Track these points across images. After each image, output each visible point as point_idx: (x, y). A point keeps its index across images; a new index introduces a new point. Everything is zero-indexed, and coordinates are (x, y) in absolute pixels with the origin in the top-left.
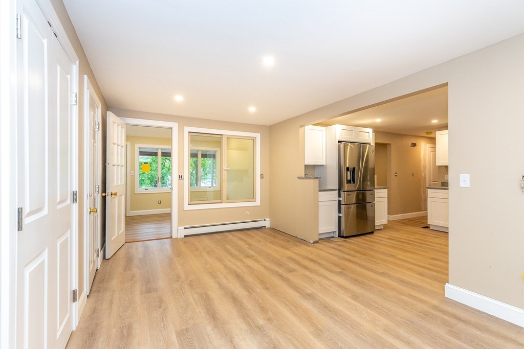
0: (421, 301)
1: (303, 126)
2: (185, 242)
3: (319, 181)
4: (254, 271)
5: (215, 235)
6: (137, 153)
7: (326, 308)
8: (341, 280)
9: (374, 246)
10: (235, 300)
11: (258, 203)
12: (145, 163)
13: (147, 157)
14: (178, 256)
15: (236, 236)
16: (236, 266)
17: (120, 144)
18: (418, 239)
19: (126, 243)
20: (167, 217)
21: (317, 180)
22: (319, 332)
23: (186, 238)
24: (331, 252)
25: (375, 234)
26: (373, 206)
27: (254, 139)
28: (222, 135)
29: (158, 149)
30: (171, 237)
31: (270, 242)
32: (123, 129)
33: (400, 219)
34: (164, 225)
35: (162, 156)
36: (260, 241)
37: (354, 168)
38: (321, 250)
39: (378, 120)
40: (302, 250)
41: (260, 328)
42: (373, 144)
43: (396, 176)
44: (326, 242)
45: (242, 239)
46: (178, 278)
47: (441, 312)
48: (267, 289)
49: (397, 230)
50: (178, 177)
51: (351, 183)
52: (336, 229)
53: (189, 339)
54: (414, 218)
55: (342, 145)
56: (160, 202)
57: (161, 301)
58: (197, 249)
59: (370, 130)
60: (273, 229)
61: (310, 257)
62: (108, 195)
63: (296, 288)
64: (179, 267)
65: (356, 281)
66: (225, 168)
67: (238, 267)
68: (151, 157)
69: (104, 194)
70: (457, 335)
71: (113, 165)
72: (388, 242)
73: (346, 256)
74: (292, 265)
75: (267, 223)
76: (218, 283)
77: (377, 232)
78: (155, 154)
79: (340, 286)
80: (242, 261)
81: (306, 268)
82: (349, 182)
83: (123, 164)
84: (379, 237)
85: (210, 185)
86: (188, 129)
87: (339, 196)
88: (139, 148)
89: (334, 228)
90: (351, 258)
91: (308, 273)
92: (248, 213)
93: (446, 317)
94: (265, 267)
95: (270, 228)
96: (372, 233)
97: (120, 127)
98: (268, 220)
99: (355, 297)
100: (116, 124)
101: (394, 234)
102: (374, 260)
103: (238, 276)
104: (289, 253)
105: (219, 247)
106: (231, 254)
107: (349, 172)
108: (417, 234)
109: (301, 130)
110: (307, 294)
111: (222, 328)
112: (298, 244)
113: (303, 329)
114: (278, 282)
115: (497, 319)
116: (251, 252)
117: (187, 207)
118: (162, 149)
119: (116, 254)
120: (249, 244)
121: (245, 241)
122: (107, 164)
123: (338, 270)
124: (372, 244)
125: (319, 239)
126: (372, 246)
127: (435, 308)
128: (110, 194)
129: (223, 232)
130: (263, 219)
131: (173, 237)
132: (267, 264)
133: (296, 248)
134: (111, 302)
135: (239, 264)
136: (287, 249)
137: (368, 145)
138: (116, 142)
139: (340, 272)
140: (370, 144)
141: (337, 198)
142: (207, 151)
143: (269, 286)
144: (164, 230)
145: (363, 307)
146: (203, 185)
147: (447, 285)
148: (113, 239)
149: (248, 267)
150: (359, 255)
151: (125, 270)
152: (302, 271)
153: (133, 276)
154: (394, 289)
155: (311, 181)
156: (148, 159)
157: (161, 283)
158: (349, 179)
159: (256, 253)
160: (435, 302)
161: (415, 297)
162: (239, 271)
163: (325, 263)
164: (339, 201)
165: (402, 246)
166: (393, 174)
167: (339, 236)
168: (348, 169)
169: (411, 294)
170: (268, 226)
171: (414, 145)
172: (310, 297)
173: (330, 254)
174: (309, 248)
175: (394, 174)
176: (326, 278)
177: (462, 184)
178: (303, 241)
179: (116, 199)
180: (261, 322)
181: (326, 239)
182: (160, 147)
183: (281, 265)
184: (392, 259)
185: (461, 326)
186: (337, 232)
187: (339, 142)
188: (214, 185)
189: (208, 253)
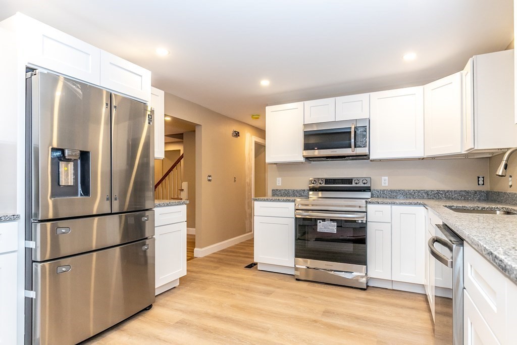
25: (154, 309)
43: (210, 180)
59: (146, 73)
77: (162, 299)
84: (159, 321)
87: (29, 236)
164: (29, 251)
166: (205, 178)
171: (236, 134)
175: (207, 178)
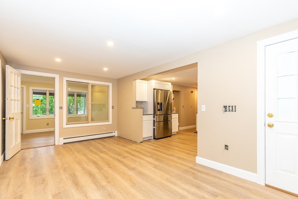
0: (185, 165)
1: (135, 80)
2: (64, 147)
3: (143, 109)
4: (104, 159)
5: (84, 142)
6: (31, 92)
7: (140, 173)
8: (150, 160)
9: (170, 143)
10: (91, 175)
11: (110, 122)
12: (37, 99)
13: (40, 96)
14: (58, 155)
15: (96, 142)
16: (94, 157)
17: (16, 86)
18: (191, 138)
19: (21, 150)
20: (52, 133)
21: (142, 109)
22: (134, 184)
23: (64, 145)
24: (148, 147)
25: (172, 137)
26: (171, 122)
27: (108, 87)
28: (88, 83)
29: (46, 91)
30: (55, 145)
31: (116, 144)
32: (19, 77)
33: (185, 129)
34: (50, 138)
35: (49, 95)
36: (111, 144)
37: (161, 103)
38: (143, 146)
39: (174, 79)
40: (133, 147)
41: (103, 187)
42: (172, 91)
43: (183, 107)
44: (146, 142)
45: (99, 143)
46: (57, 167)
47: (192, 169)
48: (110, 167)
49: (182, 134)
50: (59, 108)
51: (160, 111)
52: (152, 135)
53: (60, 197)
54: (192, 128)
55: (155, 91)
56: (48, 124)
57: (44, 180)
58: (71, 150)
59: (170, 84)
60: (119, 137)
61: (137, 150)
62: (7, 119)
63: (126, 166)
64: (58, 161)
65: (157, 160)
66: (90, 102)
67: (95, 158)
68: (42, 96)
69: (4, 119)
70: (196, 178)
71: (11, 100)
72: (177, 140)
73: (155, 148)
74: (126, 155)
75: (116, 134)
76: (82, 167)
77: (173, 136)
78: (45, 94)
79: (149, 162)
80: (98, 155)
81: (133, 155)
82: (159, 110)
83: (19, 99)
84: (174, 138)
85: (83, 113)
86: (65, 79)
87: (154, 118)
88: (33, 90)
89: (151, 134)
90: (157, 149)
91: (134, 158)
92: (105, 129)
93: (194, 171)
94: (111, 157)
95: (118, 137)
96: (171, 136)
97: (16, 75)
98: (116, 132)
99: (155, 167)
100: (13, 74)
101: (181, 136)
102: (168, 149)
103: (95, 163)
104: (126, 149)
105: (85, 148)
106: (92, 152)
107: (159, 105)
108: (191, 135)
109: (133, 82)
110: (131, 168)
111: (81, 189)
112: (132, 144)
113: (126, 184)
114: (117, 163)
115: (214, 169)
116: (104, 150)
117: (65, 126)
118: (49, 91)
119: (14, 157)
120: (104, 146)
121: (102, 144)
122: (6, 99)
123: (150, 155)
124: (169, 141)
125: (143, 141)
126: (169, 142)
127: (191, 168)
128: (9, 118)
129: (89, 140)
130: (113, 132)
131: (56, 145)
132: (112, 155)
133: (130, 146)
134: (8, 184)
135: (96, 156)
136: (125, 147)
137: (169, 91)
138: (13, 85)
139: (151, 156)
140: (170, 91)
141: (153, 119)
142: (81, 93)
143: (112, 166)
144: (50, 140)
145: (158, 171)
146: (79, 113)
147: (197, 157)
148: (11, 147)
149: (102, 158)
150: (161, 147)
151: (20, 165)
152: (131, 157)
153: (26, 168)
154: (174, 161)
155: (139, 110)
156: (41, 97)
157: (45, 171)
158: (159, 108)
159: (107, 150)
160: (191, 165)
161: (183, 164)
162: (96, 160)
163: (144, 152)
164: (154, 120)
165: (183, 142)
167: (154, 139)
168: (158, 103)
169: (182, 163)
170: (116, 135)
171: (192, 92)
172: (133, 169)
173: (147, 147)
174: (137, 146)
176: (143, 159)
177: (203, 110)
178: (135, 142)
179: (14, 122)
180: (104, 183)
181: (147, 141)
182: (48, 90)
183: (120, 155)
184: (177, 148)
185: (199, 174)
186: (153, 137)
187: (154, 89)
188: (85, 113)
189: (78, 152)
